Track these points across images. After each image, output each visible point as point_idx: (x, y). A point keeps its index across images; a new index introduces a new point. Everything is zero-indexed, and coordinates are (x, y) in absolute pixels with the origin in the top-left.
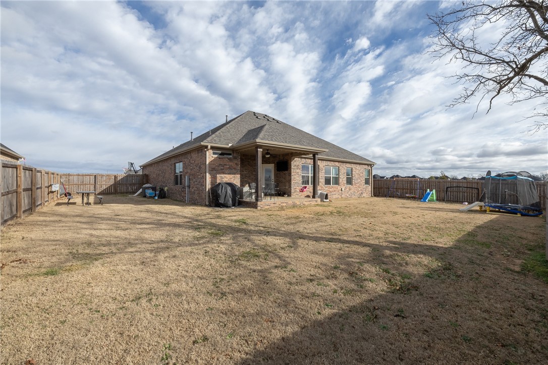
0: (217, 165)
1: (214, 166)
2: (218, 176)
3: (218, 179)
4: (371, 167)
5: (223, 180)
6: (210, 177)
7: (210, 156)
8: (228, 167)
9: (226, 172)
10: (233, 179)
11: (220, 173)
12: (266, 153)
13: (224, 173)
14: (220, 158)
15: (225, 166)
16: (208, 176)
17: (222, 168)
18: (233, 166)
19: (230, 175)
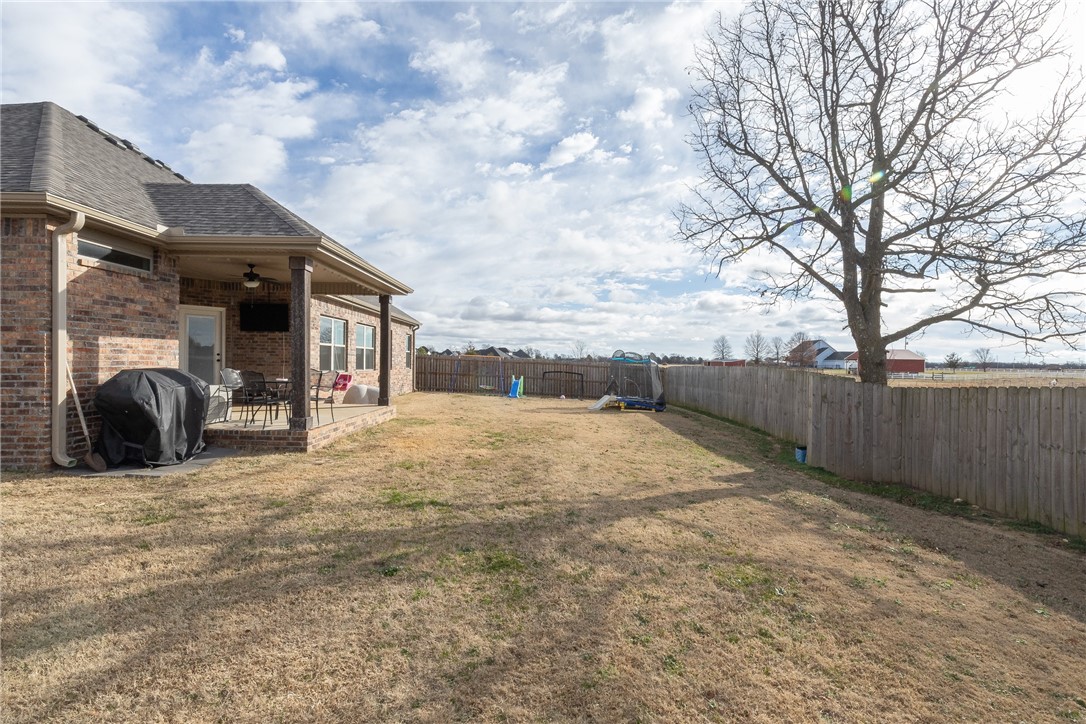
0: (97, 297)
1: (88, 302)
2: (102, 341)
3: (101, 355)
4: (414, 331)
5: (124, 358)
6: (71, 343)
7: (71, 261)
8: (139, 308)
9: (133, 329)
10: (157, 354)
11: (109, 332)
12: (245, 275)
13: (124, 332)
14: (109, 272)
15: (131, 306)
16: (64, 342)
17: (118, 311)
18: (156, 305)
19: (146, 341)
